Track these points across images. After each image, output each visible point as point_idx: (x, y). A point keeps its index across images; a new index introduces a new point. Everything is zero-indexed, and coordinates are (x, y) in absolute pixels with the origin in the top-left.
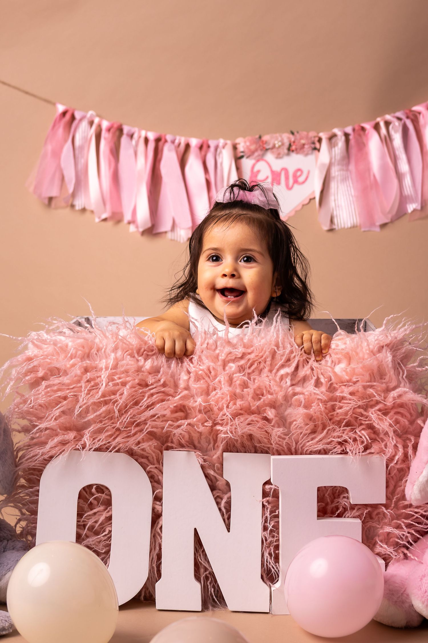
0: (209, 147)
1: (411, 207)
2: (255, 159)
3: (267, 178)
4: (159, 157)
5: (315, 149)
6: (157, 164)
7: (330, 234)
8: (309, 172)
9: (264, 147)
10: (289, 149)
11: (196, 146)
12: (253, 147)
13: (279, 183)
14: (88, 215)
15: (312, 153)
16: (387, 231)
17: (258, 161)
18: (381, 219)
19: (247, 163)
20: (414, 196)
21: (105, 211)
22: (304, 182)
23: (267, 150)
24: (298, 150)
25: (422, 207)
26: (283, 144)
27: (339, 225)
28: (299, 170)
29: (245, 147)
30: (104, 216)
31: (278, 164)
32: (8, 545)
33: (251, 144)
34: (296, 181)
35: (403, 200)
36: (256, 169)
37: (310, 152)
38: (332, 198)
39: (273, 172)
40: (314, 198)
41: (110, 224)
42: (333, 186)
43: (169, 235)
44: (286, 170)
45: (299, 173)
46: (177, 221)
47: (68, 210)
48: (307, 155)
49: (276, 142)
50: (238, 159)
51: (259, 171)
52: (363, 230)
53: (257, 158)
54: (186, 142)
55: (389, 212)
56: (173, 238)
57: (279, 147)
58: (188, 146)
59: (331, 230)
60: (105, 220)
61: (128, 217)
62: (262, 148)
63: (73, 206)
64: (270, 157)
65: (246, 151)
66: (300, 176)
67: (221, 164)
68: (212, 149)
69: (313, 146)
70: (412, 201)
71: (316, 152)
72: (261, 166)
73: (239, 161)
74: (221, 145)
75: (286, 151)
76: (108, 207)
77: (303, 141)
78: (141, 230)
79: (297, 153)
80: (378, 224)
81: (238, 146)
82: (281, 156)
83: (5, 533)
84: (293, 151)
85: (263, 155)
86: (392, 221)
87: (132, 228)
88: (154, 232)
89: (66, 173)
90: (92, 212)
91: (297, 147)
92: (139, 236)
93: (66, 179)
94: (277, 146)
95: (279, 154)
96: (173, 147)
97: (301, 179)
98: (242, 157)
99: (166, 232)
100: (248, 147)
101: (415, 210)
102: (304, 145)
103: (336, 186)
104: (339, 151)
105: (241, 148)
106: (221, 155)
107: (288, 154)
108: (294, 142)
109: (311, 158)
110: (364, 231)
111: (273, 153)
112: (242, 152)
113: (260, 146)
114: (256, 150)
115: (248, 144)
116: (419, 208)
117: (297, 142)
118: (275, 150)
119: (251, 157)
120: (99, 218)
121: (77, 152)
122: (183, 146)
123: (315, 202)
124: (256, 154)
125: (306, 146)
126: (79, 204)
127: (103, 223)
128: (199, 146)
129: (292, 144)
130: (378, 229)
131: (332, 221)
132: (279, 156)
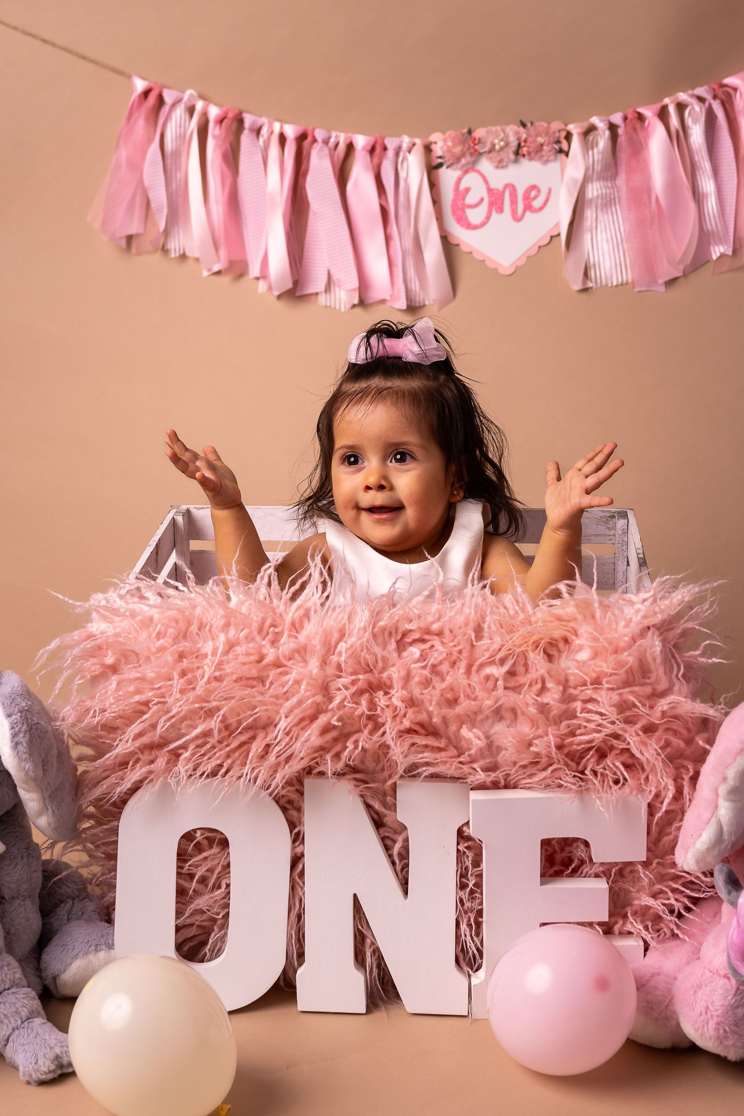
0: (385, 149)
1: (717, 251)
2: (460, 169)
3: (482, 200)
4: (303, 167)
5: (561, 151)
6: (300, 179)
7: (583, 296)
8: (550, 190)
9: (476, 151)
10: (517, 153)
11: (363, 149)
12: (458, 150)
13: (501, 210)
14: (190, 264)
15: (555, 159)
16: (677, 292)
17: (466, 172)
18: (666, 271)
19: (448, 176)
20: (721, 233)
21: (219, 260)
22: (541, 208)
23: (481, 154)
24: (533, 155)
25: (735, 251)
26: (507, 144)
27: (599, 281)
28: (534, 187)
29: (445, 148)
30: (216, 268)
31: (499, 178)
32: (74, 908)
33: (454, 146)
34: (528, 207)
35: (704, 238)
36: (462, 187)
37: (552, 158)
38: (587, 237)
39: (490, 191)
40: (559, 235)
41: (225, 280)
42: (589, 214)
43: (322, 299)
44: (512, 188)
45: (533, 193)
46: (336, 276)
47: (158, 256)
48: (546, 162)
49: (496, 141)
50: (432, 169)
51: (467, 190)
52: (637, 289)
53: (465, 169)
54: (348, 142)
55: (679, 262)
56: (328, 304)
57: (502, 149)
58: (350, 147)
59: (585, 290)
60: (219, 273)
61: (254, 270)
62: (472, 151)
63: (165, 250)
64: (485, 165)
65: (447, 155)
66: (536, 197)
67: (406, 180)
68: (390, 153)
69: (557, 147)
70: (721, 241)
71: (563, 156)
72: (471, 180)
73: (435, 171)
74: (405, 146)
75: (512, 157)
76: (223, 253)
77: (540, 140)
78: (276, 293)
79: (531, 159)
80: (661, 281)
81: (433, 147)
82: (505, 164)
83: (69, 887)
84: (524, 156)
85: (475, 162)
86: (685, 275)
87: (262, 286)
88: (297, 294)
89: (151, 196)
90: (197, 260)
91: (531, 150)
92: (274, 300)
93: (153, 205)
94: (497, 147)
95: (501, 161)
96: (326, 151)
97: (537, 204)
98: (440, 165)
99: (317, 294)
100: (449, 150)
101: (722, 256)
102: (542, 145)
103: (594, 216)
104: (600, 156)
105: (438, 150)
106: (405, 165)
107: (516, 161)
108: (525, 141)
109: (554, 167)
110: (639, 292)
111: (490, 159)
112: (440, 157)
113: (469, 149)
114: (463, 155)
115: (450, 144)
116: (730, 252)
117: (530, 140)
118: (493, 155)
119: (454, 166)
120: (209, 270)
121: (169, 161)
122: (342, 147)
123: (560, 241)
124: (463, 161)
125: (545, 148)
126: (175, 245)
127: (214, 277)
128: (369, 148)
129: (523, 144)
130: (662, 289)
131: (586, 275)
132: (500, 165)
